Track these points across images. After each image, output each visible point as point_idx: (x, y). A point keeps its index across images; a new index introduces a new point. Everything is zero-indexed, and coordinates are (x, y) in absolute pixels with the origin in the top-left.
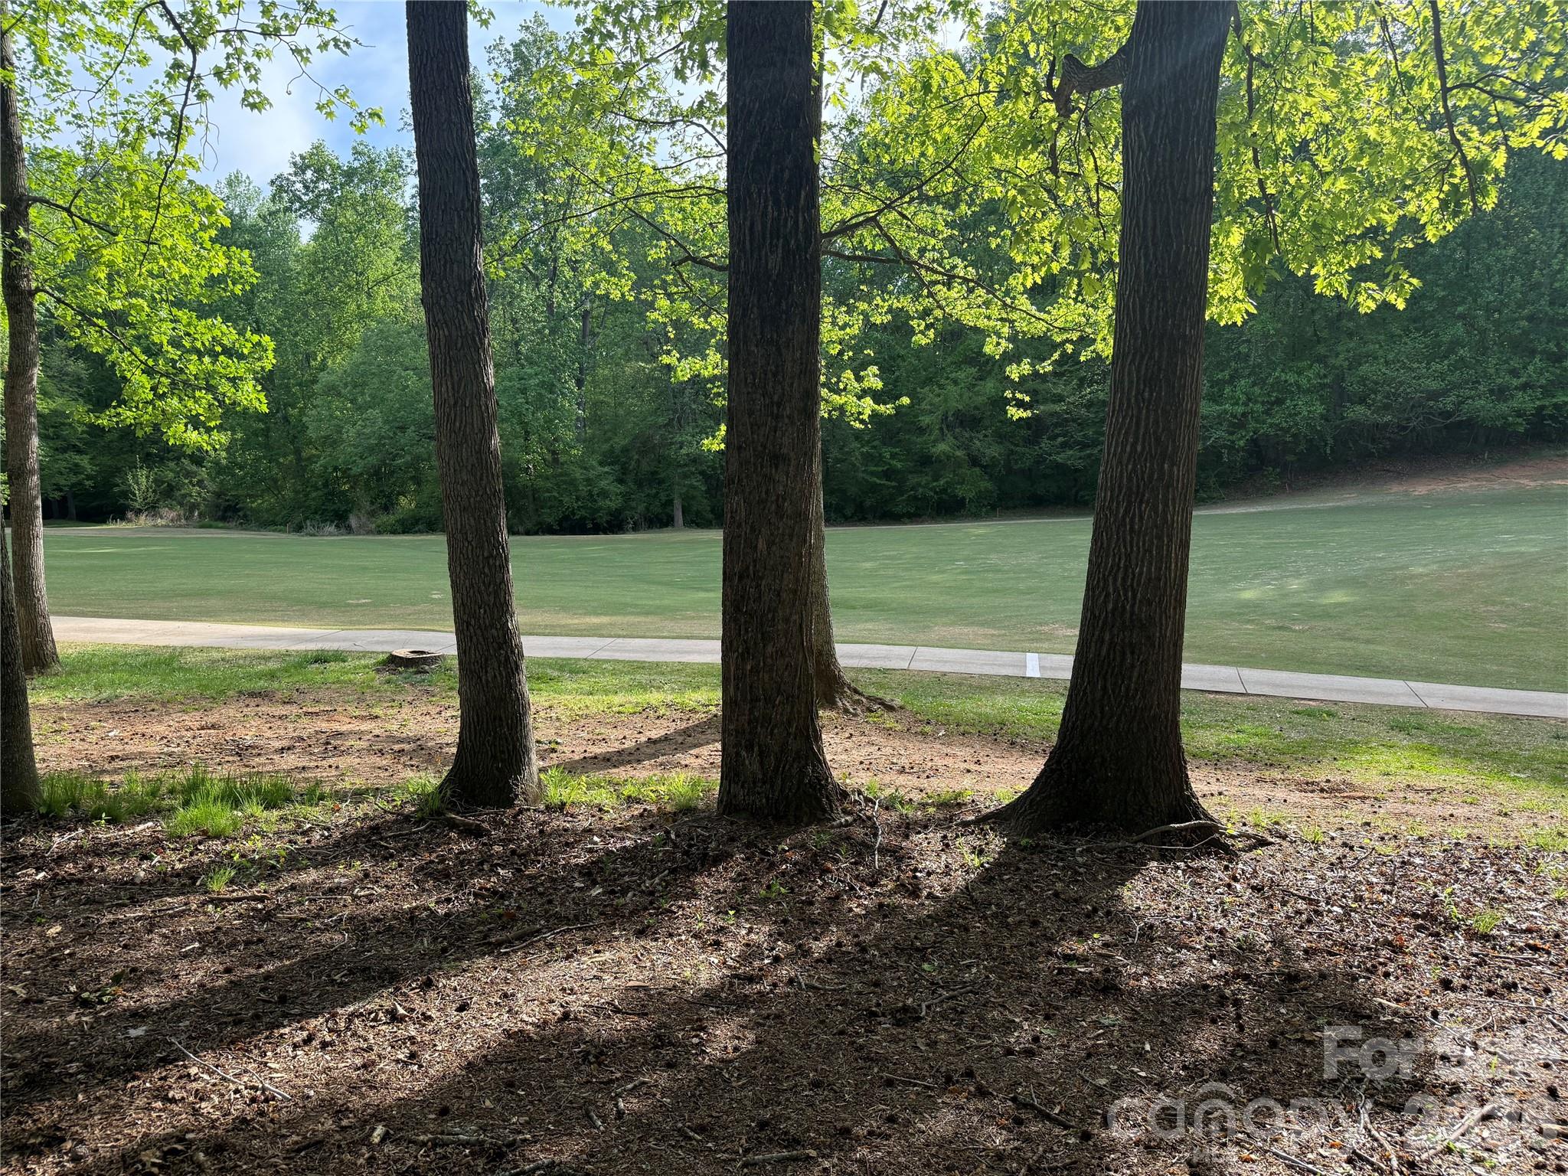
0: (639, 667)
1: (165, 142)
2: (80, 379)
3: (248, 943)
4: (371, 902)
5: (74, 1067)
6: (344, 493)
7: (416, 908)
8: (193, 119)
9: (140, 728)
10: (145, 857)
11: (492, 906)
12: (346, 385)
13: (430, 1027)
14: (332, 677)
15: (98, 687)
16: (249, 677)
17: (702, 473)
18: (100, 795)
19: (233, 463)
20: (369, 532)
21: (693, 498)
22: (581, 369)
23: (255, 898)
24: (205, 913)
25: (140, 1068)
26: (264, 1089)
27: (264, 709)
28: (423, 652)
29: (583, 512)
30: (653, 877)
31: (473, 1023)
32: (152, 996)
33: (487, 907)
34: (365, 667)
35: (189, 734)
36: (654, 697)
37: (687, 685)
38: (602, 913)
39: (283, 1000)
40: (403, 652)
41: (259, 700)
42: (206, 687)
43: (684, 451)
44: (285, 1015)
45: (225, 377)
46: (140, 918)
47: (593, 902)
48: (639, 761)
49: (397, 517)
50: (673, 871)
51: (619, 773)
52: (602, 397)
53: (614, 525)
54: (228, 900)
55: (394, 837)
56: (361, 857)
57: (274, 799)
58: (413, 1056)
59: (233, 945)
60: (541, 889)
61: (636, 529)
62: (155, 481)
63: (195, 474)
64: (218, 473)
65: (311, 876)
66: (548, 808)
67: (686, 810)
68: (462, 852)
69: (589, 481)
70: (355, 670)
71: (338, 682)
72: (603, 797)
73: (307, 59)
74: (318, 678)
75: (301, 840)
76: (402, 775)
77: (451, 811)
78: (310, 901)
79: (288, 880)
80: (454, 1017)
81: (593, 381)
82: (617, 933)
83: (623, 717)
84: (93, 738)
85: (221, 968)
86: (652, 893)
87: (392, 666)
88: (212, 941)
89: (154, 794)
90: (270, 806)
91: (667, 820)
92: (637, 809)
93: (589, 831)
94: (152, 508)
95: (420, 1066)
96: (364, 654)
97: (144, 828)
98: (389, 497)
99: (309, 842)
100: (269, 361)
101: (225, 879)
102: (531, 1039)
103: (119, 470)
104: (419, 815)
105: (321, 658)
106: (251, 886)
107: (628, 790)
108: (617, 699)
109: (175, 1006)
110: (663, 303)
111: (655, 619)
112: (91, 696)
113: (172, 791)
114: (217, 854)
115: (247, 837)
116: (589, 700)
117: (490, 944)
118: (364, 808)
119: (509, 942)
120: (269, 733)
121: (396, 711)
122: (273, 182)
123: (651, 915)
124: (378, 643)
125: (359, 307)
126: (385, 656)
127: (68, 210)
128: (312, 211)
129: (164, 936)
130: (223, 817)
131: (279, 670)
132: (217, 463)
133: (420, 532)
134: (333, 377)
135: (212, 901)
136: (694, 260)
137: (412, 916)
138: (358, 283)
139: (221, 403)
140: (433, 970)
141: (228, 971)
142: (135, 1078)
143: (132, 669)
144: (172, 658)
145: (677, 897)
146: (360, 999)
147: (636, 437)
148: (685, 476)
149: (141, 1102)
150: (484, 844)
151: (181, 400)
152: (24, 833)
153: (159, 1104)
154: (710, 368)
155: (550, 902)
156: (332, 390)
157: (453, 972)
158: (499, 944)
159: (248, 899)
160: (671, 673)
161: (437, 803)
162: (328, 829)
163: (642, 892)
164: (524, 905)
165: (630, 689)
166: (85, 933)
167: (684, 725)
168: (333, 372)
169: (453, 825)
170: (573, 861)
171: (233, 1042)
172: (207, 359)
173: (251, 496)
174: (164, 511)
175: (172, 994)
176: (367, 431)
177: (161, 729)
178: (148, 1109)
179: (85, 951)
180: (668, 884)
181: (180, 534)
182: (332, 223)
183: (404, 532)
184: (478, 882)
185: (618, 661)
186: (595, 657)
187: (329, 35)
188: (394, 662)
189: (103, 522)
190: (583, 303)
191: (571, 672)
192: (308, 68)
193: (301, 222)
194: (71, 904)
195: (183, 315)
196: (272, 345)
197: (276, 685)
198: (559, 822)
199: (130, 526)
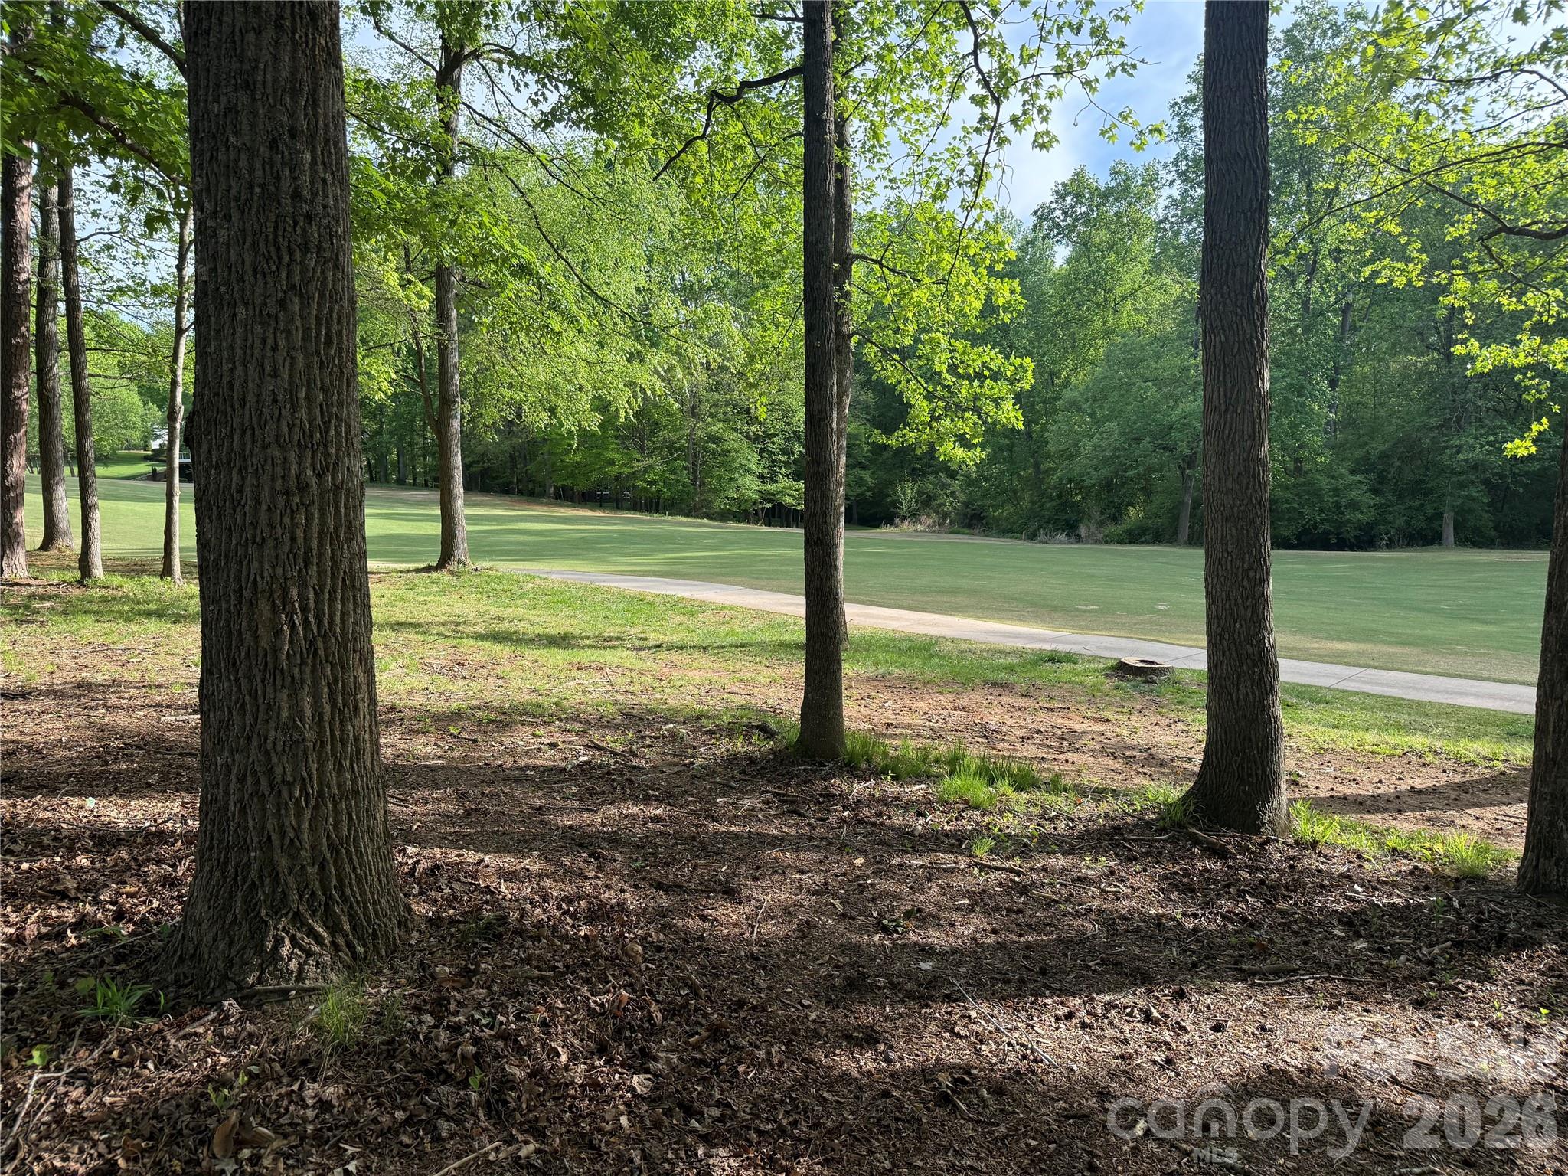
0: (1397, 704)
1: (967, 189)
2: (868, 407)
3: (1009, 911)
4: (1118, 899)
5: (881, 982)
6: (1075, 504)
7: (1162, 916)
8: (992, 165)
9: (908, 703)
10: (920, 814)
11: (1241, 932)
12: (1087, 400)
13: (1185, 1038)
14: (1065, 677)
15: (876, 664)
16: (992, 669)
17: (1486, 482)
18: (885, 755)
19: (981, 476)
20: (1097, 542)
21: (1471, 511)
22: (1336, 369)
23: (1012, 871)
24: (972, 875)
25: (930, 997)
26: (1033, 1051)
27: (1005, 699)
28: (1152, 663)
29: (1327, 526)
30: (1431, 945)
31: (1230, 1047)
32: (935, 938)
33: (1236, 932)
34: (1096, 671)
35: (945, 713)
36: (1418, 741)
37: (1461, 733)
38: (1368, 971)
39: (1043, 972)
40: (1132, 660)
41: (1000, 691)
42: (958, 674)
43: (1461, 456)
44: (1048, 987)
45: (989, 397)
46: (921, 867)
47: (1357, 955)
48: (1400, 811)
49: (1126, 527)
50: (1457, 944)
51: (1377, 820)
52: (1358, 398)
53: (1365, 540)
54: (989, 867)
55: (1137, 840)
56: (1105, 853)
57: (1024, 782)
58: (1169, 1061)
59: (997, 909)
60: (1295, 927)
61: (1391, 545)
62: (918, 492)
63: (949, 486)
64: (968, 485)
65: (1060, 862)
66: (1297, 842)
67: (1470, 878)
68: (1206, 870)
69: (1336, 491)
70: (1085, 673)
71: (1070, 682)
72: (1363, 843)
73: (1095, 89)
74: (1052, 676)
75: (1049, 826)
76: (1135, 781)
77: (1194, 826)
78: (1062, 885)
79: (1041, 861)
80: (1210, 1036)
81: (1349, 381)
82: (1389, 997)
83: (1378, 758)
84: (874, 706)
85: (988, 927)
86: (1431, 963)
87: (1121, 673)
88: (979, 900)
89: (924, 759)
90: (1019, 789)
91: (1447, 884)
92: (1406, 866)
93: (1346, 876)
94: (914, 516)
95: (1178, 1075)
96: (1094, 659)
97: (918, 789)
98: (1118, 507)
99: (1055, 829)
100: (1028, 382)
101: (987, 847)
102: (1294, 1083)
103: (891, 483)
104: (1161, 823)
105: (1054, 658)
106: (1008, 859)
107: (1391, 841)
108: (1370, 737)
109: (954, 951)
110: (1462, 284)
111: (1416, 650)
112: (871, 671)
113: (937, 761)
114: (977, 823)
115: (1001, 813)
116: (1334, 734)
117: (1242, 971)
118: (1103, 808)
119: (1263, 975)
120: (1010, 722)
121: (1125, 717)
122: (1035, 213)
123: (1430, 986)
124: (1106, 648)
125: (1104, 323)
126: (1115, 662)
127: (880, 263)
128: (1068, 236)
129: (941, 887)
130: (981, 792)
131: (1018, 665)
132: (968, 476)
133: (1147, 543)
134: (1076, 393)
135: (976, 864)
136: (1510, 231)
137: (1159, 922)
138: (1106, 300)
139: (985, 422)
140: (1184, 981)
141: (994, 931)
142: (928, 1006)
143: (900, 652)
144: (931, 644)
145: (1464, 975)
146: (1115, 992)
147: (1400, 441)
148: (1462, 486)
149: (933, 1028)
150: (1229, 867)
151: (952, 420)
152: (834, 776)
153: (947, 1035)
154: (1522, 355)
155: (1306, 943)
156: (1074, 406)
157: (1205, 990)
158: (1253, 974)
159: (1007, 870)
160: (1438, 715)
161: (1180, 816)
162: (1072, 820)
163: (1418, 959)
164: (1278, 940)
165: (1385, 727)
166: (883, 870)
167: (1458, 779)
168: (1076, 387)
169: (1196, 842)
170: (1331, 906)
171: (1003, 998)
172: (976, 383)
173: (993, 506)
174: (923, 518)
175: (951, 940)
176: (1103, 443)
177: (922, 705)
178: (939, 1036)
179: (883, 885)
180: (1452, 958)
181: (933, 538)
182: (1085, 245)
183: (1130, 543)
184: (1226, 904)
185: (1369, 695)
186: (1340, 686)
187: (1116, 61)
188: (1122, 669)
189: (877, 526)
190: (1345, 295)
191: (1312, 700)
192: (1095, 97)
193: (1057, 248)
194: (868, 842)
195: (959, 345)
196: (1032, 366)
197: (1015, 678)
198: (1312, 862)
199: (896, 530)
